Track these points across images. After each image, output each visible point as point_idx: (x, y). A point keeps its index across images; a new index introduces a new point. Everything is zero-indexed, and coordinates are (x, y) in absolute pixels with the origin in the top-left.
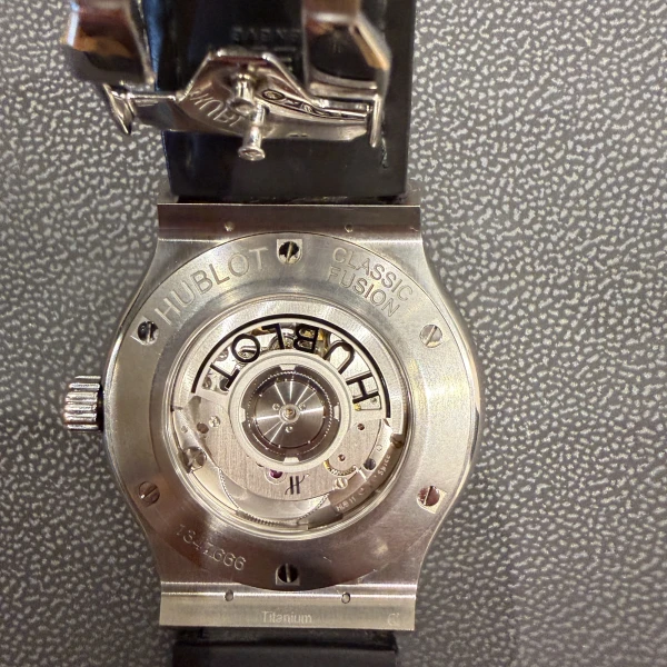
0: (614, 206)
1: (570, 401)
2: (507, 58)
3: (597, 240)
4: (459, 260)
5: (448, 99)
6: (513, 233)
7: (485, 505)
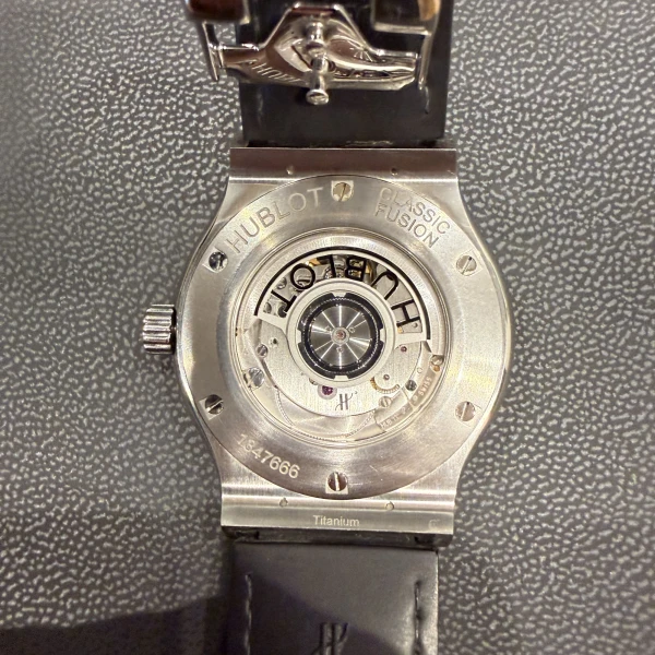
0: (625, 168)
1: (591, 342)
2: (528, 42)
3: (611, 198)
4: (489, 213)
5: (478, 75)
6: (537, 190)
7: (515, 438)
